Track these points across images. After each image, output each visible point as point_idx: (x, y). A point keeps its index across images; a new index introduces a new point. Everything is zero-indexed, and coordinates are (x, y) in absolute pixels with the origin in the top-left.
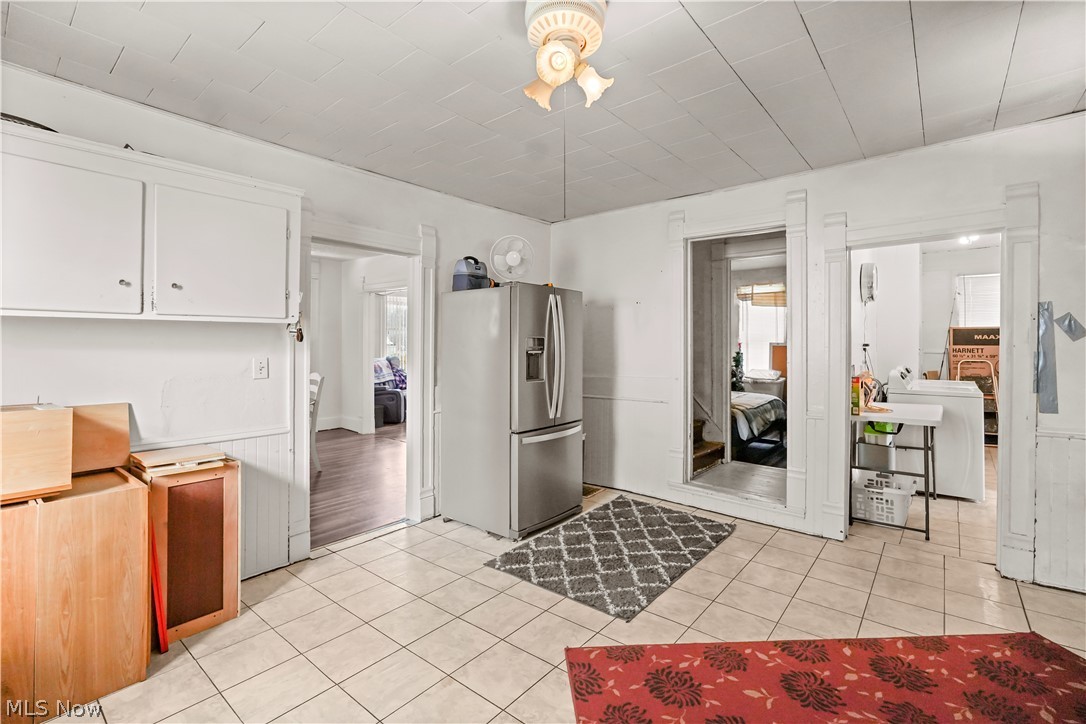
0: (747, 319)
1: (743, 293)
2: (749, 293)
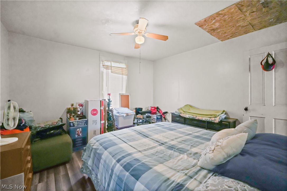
0: (108, 80)
1: (106, 65)
2: (109, 65)
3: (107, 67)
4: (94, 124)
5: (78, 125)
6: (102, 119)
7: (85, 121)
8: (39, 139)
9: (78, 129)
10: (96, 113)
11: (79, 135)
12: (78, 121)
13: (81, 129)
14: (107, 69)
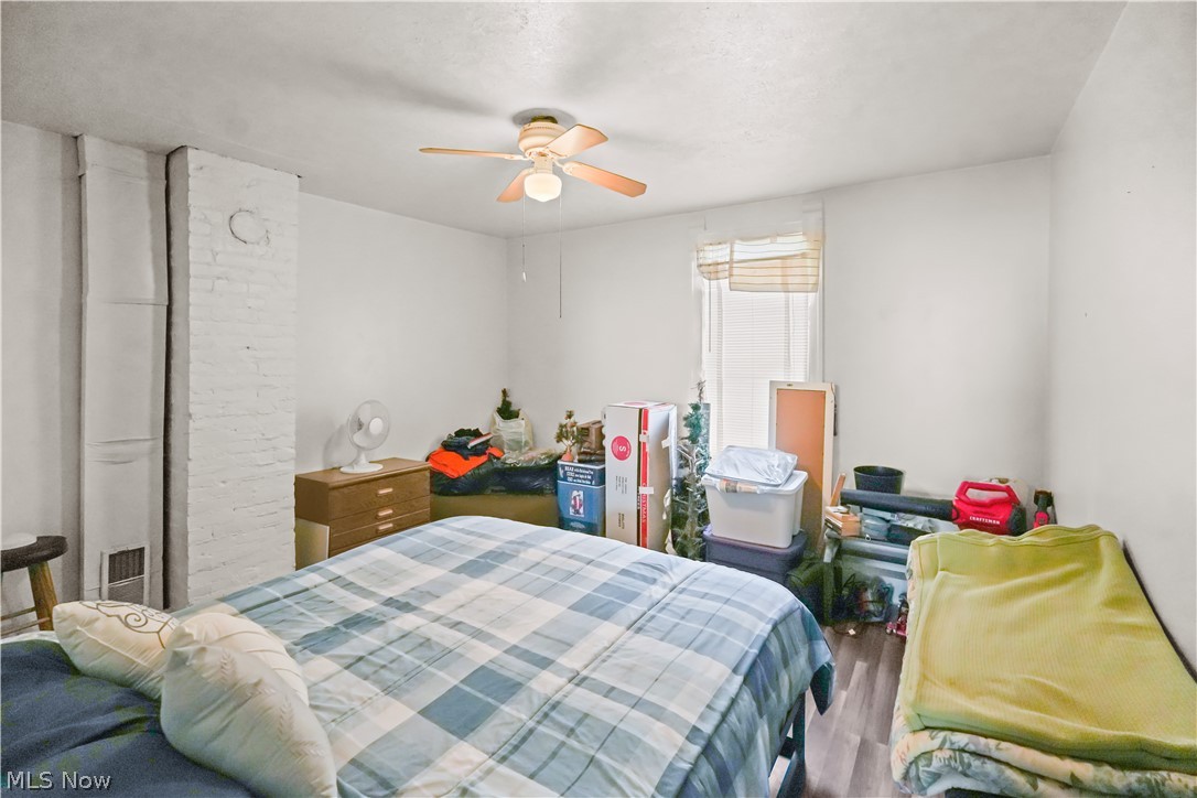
0: (721, 324)
1: (710, 262)
2: (723, 260)
3: (712, 271)
4: (620, 489)
5: (576, 478)
6: (645, 481)
7: (592, 470)
8: (504, 488)
9: (575, 493)
10: (626, 453)
11: (577, 512)
12: (575, 467)
13: (581, 493)
14: (713, 276)
